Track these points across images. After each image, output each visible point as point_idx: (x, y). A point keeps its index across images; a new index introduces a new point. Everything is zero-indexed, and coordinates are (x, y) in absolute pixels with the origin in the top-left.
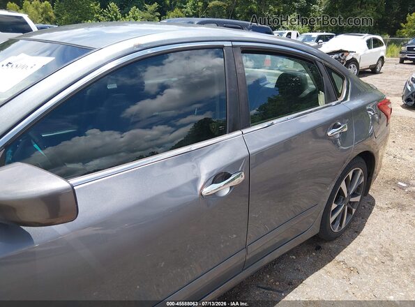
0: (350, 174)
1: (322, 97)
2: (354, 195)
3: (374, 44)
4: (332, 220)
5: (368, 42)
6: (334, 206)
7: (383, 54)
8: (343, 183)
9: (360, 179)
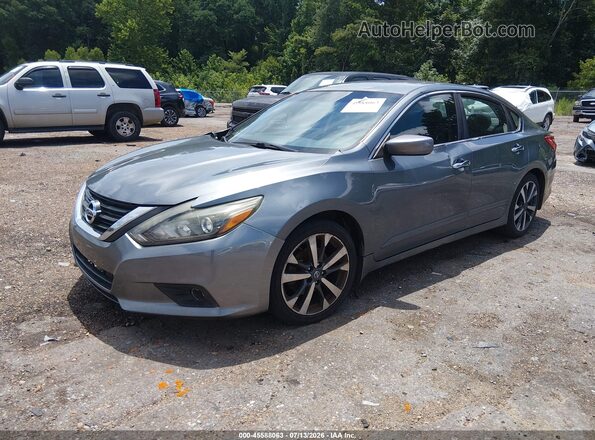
0: (527, 184)
1: (505, 127)
2: (529, 204)
3: (539, 97)
4: (516, 218)
5: (532, 95)
6: (517, 207)
7: (550, 109)
8: (522, 191)
9: (534, 193)
